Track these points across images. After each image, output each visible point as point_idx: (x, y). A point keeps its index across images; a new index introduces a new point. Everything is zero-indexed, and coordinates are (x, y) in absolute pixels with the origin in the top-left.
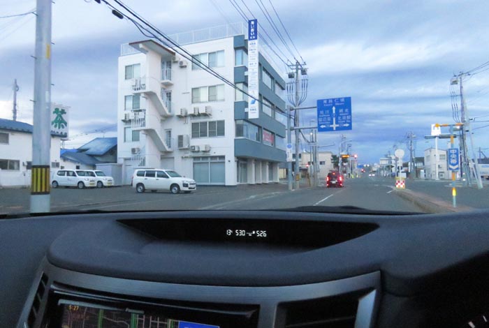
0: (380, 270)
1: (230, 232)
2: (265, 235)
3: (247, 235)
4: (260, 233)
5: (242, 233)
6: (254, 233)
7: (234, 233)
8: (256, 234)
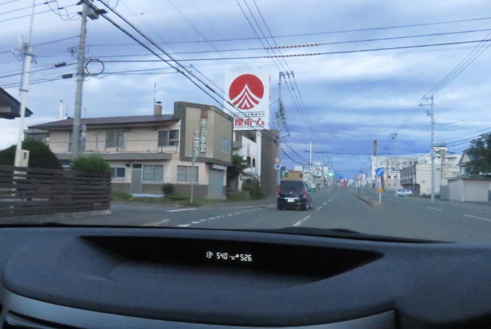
0: (395, 309)
1: (210, 254)
2: (250, 259)
3: (229, 259)
4: (244, 256)
5: (225, 256)
6: (237, 256)
7: (215, 256)
8: (240, 258)
